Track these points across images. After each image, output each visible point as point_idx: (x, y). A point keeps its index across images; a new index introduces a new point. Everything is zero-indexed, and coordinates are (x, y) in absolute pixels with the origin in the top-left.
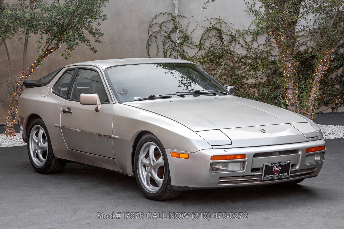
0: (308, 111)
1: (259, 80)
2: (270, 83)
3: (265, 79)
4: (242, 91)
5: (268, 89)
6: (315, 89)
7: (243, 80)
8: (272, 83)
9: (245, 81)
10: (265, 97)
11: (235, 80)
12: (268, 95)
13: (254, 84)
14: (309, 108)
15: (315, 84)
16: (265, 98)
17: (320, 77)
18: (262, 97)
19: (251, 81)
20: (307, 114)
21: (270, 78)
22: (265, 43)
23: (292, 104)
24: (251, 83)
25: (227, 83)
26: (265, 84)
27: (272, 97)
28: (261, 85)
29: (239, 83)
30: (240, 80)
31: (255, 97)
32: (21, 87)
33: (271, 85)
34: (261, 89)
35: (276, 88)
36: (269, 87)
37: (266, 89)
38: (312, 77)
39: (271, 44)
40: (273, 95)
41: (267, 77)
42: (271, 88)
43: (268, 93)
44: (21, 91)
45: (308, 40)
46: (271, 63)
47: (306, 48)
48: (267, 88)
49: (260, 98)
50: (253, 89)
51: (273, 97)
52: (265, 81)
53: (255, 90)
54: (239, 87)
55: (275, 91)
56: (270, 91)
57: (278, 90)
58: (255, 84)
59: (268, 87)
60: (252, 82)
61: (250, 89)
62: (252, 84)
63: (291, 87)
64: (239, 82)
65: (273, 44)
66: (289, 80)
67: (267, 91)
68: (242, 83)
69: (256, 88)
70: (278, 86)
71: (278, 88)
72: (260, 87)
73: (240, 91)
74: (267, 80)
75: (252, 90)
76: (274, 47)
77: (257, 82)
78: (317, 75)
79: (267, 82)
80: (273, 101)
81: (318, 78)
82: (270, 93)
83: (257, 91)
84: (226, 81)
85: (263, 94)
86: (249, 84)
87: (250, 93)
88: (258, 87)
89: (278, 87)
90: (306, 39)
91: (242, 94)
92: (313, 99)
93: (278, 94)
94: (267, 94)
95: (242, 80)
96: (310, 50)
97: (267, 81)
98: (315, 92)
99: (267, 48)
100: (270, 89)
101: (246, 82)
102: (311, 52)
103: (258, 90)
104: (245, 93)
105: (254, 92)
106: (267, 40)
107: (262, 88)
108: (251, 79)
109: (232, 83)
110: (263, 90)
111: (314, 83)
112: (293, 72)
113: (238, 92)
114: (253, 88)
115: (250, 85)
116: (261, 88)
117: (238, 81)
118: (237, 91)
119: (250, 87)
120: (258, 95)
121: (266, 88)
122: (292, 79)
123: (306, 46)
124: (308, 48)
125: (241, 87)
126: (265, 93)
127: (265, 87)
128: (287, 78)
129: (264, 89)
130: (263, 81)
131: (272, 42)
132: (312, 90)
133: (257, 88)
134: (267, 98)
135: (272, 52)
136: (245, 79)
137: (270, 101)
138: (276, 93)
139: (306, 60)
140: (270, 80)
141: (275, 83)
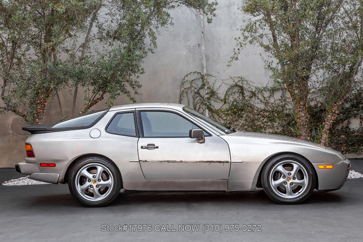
1: (276, 130)
2: (285, 133)
3: (280, 129)
6: (325, 136)
7: (262, 130)
11: (254, 130)
15: (325, 131)
17: (329, 125)
19: (269, 131)
21: (285, 129)
22: (280, 98)
26: (280, 134)
30: (259, 130)
33: (285, 135)
38: (322, 126)
39: (285, 99)
41: (282, 128)
45: (317, 96)
46: (286, 115)
47: (316, 103)
52: (280, 132)
63: (304, 134)
65: (287, 99)
66: (303, 128)
70: (292, 136)
76: (289, 102)
77: (274, 132)
78: (326, 124)
81: (328, 127)
90: (316, 95)
95: (261, 130)
96: (319, 105)
97: (282, 131)
98: (324, 139)
99: (282, 102)
101: (264, 131)
102: (320, 107)
106: (282, 96)
108: (268, 129)
111: (324, 131)
112: (306, 121)
117: (257, 130)
122: (304, 127)
123: (316, 101)
124: (318, 103)
128: (301, 126)
130: (278, 131)
131: (286, 98)
132: (322, 137)
135: (286, 106)
136: (264, 129)
139: (316, 113)
140: (284, 130)
141: (289, 132)
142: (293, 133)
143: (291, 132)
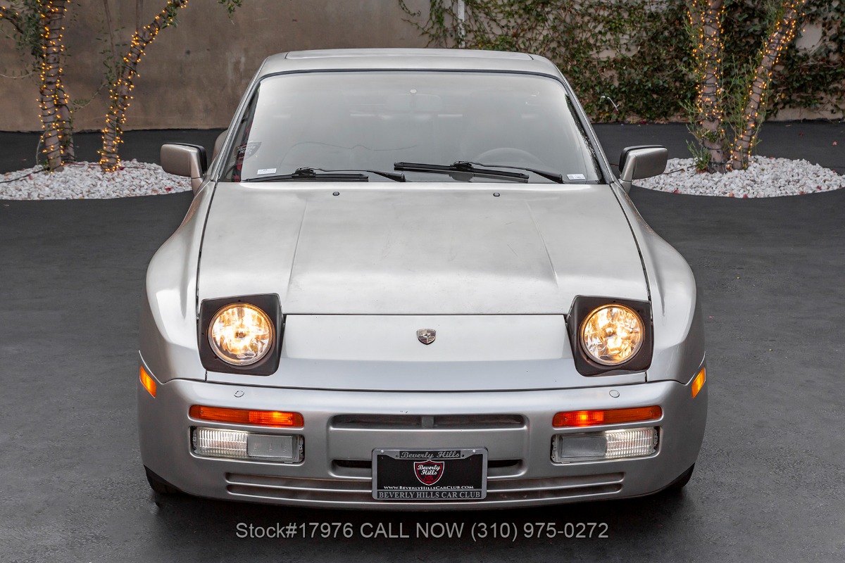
0: (743, 132)
1: (623, 52)
2: (645, 59)
3: (635, 50)
4: (588, 75)
5: (640, 72)
6: (761, 85)
7: (591, 53)
8: (648, 59)
9: (593, 54)
10: (632, 88)
11: (573, 52)
12: (639, 84)
13: (612, 60)
14: (747, 125)
15: (763, 73)
16: (634, 89)
17: (773, 58)
18: (628, 87)
19: (607, 54)
20: (742, 139)
21: (646, 50)
23: (712, 116)
24: (605, 60)
25: (558, 57)
26: (634, 61)
27: (647, 88)
28: (627, 62)
29: (581, 59)
30: (584, 53)
31: (612, 88)
32: (132, 65)
33: (646, 64)
34: (626, 72)
35: (656, 70)
36: (643, 69)
37: (637, 72)
38: (756, 59)
40: (650, 85)
41: (639, 47)
42: (646, 69)
43: (640, 81)
44: (132, 75)
46: (649, 17)
48: (638, 70)
49: (623, 90)
50: (609, 72)
51: (649, 89)
52: (634, 56)
53: (613, 72)
54: (582, 67)
55: (654, 76)
56: (645, 76)
57: (660, 74)
58: (614, 61)
59: (641, 67)
60: (608, 57)
61: (603, 71)
62: (608, 61)
64: (582, 55)
67: (638, 75)
68: (588, 58)
69: (616, 68)
70: (661, 66)
71: (660, 71)
72: (624, 68)
73: (582, 75)
74: (639, 52)
75: (608, 74)
77: (620, 57)
78: (766, 54)
79: (639, 58)
80: (648, 96)
81: (770, 61)
82: (644, 80)
83: (616, 76)
84: (555, 54)
85: (630, 82)
86: (602, 60)
87: (603, 79)
88: (621, 68)
89: (661, 68)
91: (586, 82)
92: (756, 106)
93: (661, 83)
94: (637, 82)
95: (588, 52)
97: (639, 55)
98: (759, 91)
100: (645, 72)
101: (595, 56)
103: (620, 74)
104: (593, 79)
105: (612, 77)
107: (629, 69)
108: (606, 51)
109: (567, 57)
110: (630, 74)
111: (760, 73)
112: (719, 49)
113: (578, 78)
114: (610, 69)
115: (605, 62)
116: (626, 69)
117: (580, 53)
118: (578, 75)
119: (603, 67)
120: (620, 84)
121: (636, 70)
122: (714, 63)
125: (585, 67)
126: (634, 81)
127: (633, 67)
129: (633, 71)
130: (630, 55)
132: (754, 87)
133: (617, 70)
134: (637, 90)
136: (595, 51)
137: (643, 96)
138: (655, 81)
140: (644, 52)
141: (654, 59)
142: (665, 60)
143: (658, 58)
